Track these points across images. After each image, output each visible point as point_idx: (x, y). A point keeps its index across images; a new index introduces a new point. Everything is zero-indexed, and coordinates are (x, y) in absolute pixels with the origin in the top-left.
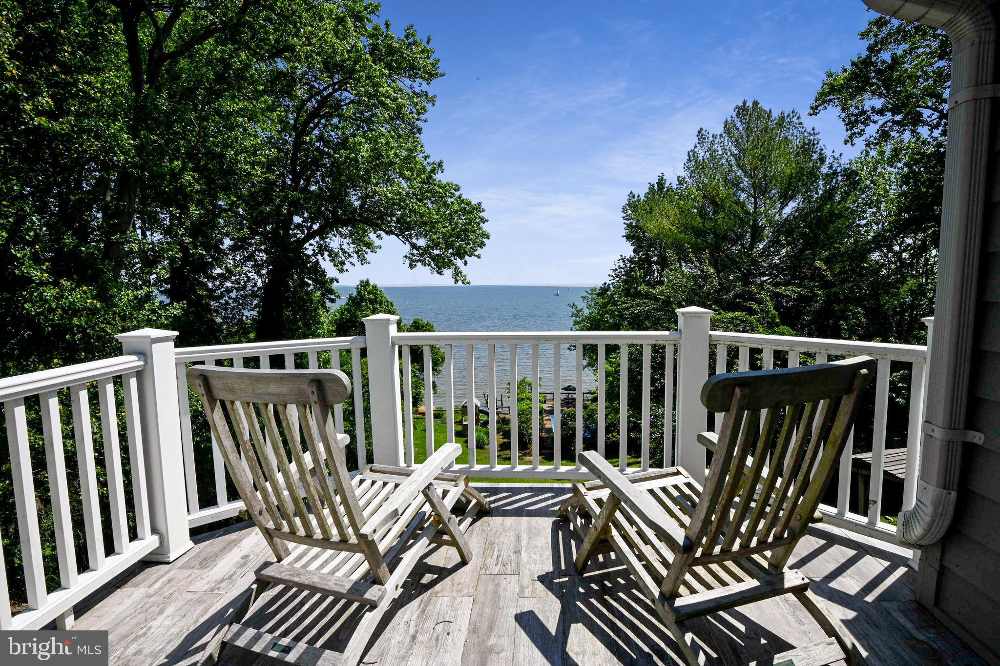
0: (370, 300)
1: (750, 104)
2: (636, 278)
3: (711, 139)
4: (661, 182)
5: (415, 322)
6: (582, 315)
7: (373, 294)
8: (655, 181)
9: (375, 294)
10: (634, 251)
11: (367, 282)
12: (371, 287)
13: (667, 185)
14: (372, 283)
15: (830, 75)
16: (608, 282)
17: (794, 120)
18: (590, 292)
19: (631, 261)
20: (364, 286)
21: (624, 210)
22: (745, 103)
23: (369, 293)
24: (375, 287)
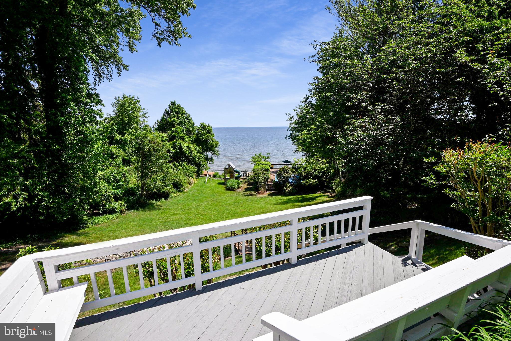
0: (176, 112)
5: (202, 124)
6: (293, 119)
7: (178, 109)
9: (179, 109)
11: (175, 102)
12: (176, 105)
14: (177, 103)
18: (298, 107)
20: (173, 105)
23: (175, 108)
24: (179, 105)
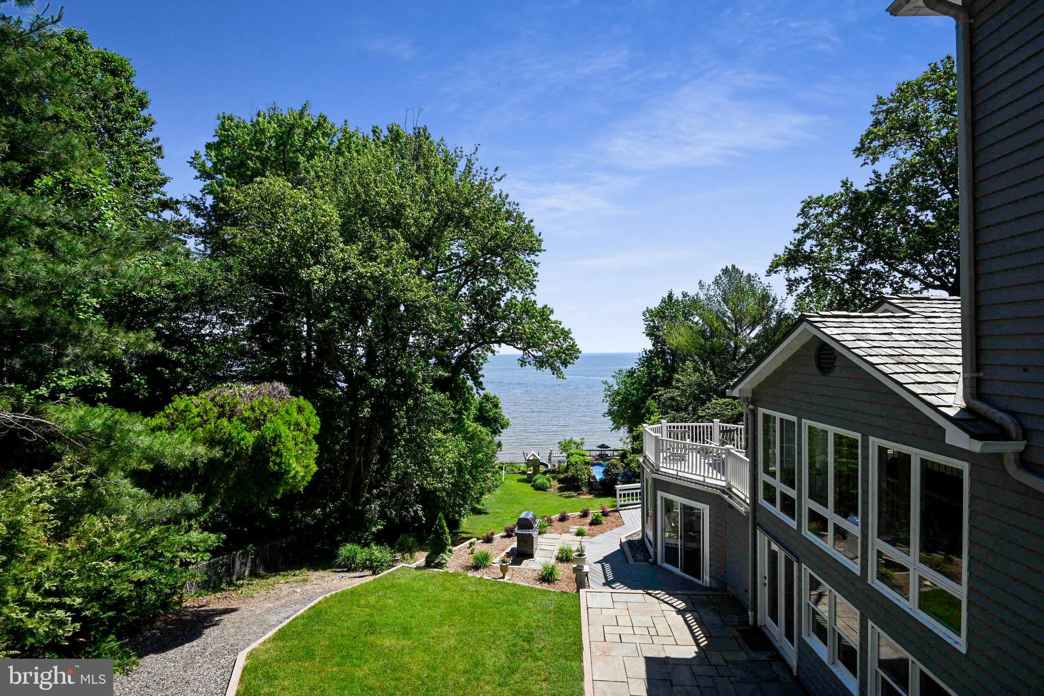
1: (730, 267)
2: (656, 365)
3: (707, 287)
4: (670, 296)
8: (666, 295)
10: (653, 345)
13: (675, 298)
15: (776, 256)
16: (635, 367)
17: (757, 279)
18: (621, 373)
19: (650, 351)
21: (644, 315)
22: (727, 267)
